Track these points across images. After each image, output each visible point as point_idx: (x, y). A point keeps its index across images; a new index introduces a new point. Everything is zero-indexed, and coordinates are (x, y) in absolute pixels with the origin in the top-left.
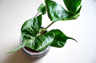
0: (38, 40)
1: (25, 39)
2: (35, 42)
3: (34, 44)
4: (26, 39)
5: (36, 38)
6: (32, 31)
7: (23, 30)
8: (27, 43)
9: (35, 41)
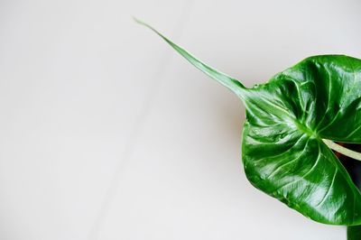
0: (308, 154)
1: (282, 90)
2: (289, 142)
3: (282, 141)
4: (284, 97)
5: (315, 141)
6: (336, 108)
7: (318, 66)
8: (264, 107)
9: (295, 140)
